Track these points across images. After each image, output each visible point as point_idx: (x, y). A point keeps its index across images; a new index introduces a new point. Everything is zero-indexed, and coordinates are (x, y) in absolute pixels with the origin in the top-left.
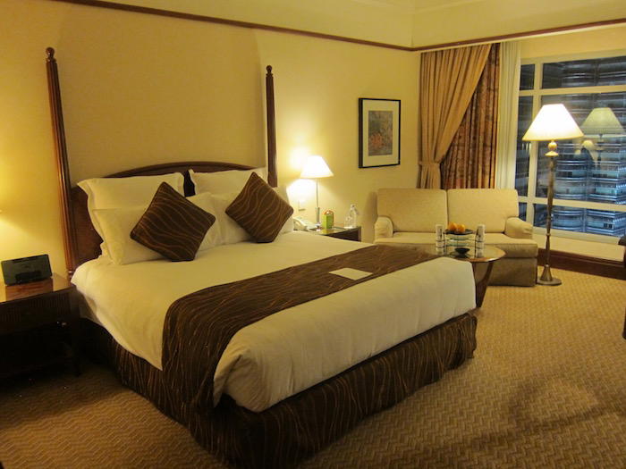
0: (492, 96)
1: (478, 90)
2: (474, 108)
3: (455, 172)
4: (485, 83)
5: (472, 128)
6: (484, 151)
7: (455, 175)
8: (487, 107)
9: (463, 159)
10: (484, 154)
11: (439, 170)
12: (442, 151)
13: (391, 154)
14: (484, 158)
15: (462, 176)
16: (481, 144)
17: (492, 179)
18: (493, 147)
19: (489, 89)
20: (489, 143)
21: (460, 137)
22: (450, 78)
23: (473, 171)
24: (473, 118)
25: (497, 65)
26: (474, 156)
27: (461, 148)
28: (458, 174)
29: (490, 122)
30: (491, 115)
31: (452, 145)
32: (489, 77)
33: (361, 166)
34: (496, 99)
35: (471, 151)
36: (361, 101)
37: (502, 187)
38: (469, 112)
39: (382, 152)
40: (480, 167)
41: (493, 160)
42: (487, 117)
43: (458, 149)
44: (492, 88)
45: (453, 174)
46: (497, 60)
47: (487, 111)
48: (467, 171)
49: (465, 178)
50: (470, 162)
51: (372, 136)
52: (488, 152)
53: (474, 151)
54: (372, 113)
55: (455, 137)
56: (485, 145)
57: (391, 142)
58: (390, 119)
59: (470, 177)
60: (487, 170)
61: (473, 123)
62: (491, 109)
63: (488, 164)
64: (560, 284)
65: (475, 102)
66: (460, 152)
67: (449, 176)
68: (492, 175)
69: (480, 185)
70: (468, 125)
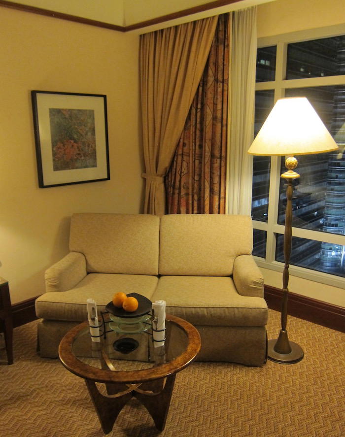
0: (220, 90)
1: (204, 82)
2: (199, 106)
3: (180, 189)
4: (210, 72)
5: (198, 133)
6: (212, 164)
7: (179, 193)
8: (215, 104)
9: (188, 172)
10: (212, 167)
11: (162, 186)
12: (165, 162)
13: (95, 166)
14: (212, 173)
15: (187, 194)
16: (208, 154)
17: (222, 201)
18: (223, 158)
19: (216, 80)
20: (217, 154)
21: (184, 144)
22: (171, 67)
23: (200, 189)
24: (198, 120)
25: (226, 46)
26: (200, 169)
27: (185, 158)
28: (183, 192)
29: (219, 125)
30: (219, 115)
31: (175, 154)
32: (216, 64)
33: (41, 185)
34: (225, 93)
35: (197, 162)
36: (34, 94)
37: (235, 212)
38: (194, 110)
39: (78, 164)
40: (207, 185)
41: (223, 176)
42: (214, 118)
43: (182, 161)
44: (220, 78)
45: (177, 192)
46: (226, 38)
47: (215, 111)
48: (193, 189)
49: (190, 197)
50: (196, 178)
51: (60, 145)
52: (216, 165)
53: (200, 163)
54: (55, 113)
55: (178, 145)
56: (212, 156)
57: (94, 152)
58: (90, 121)
59: (196, 197)
60: (216, 189)
61: (198, 126)
62: (219, 107)
63: (216, 180)
64: (302, 358)
65: (200, 98)
66: (185, 164)
67: (174, 193)
68: (222, 195)
69: (207, 208)
70: (192, 129)
